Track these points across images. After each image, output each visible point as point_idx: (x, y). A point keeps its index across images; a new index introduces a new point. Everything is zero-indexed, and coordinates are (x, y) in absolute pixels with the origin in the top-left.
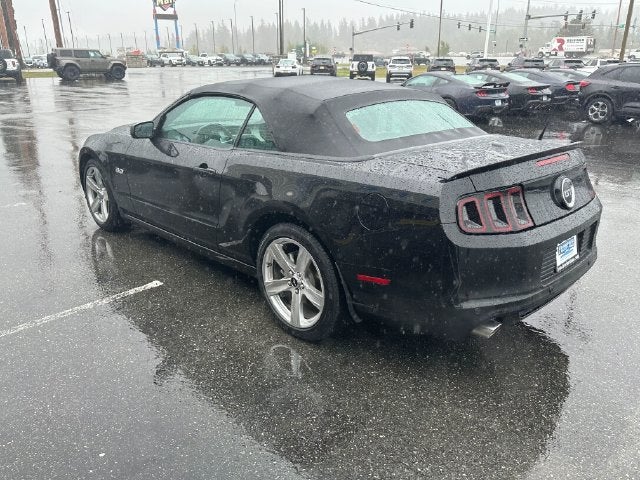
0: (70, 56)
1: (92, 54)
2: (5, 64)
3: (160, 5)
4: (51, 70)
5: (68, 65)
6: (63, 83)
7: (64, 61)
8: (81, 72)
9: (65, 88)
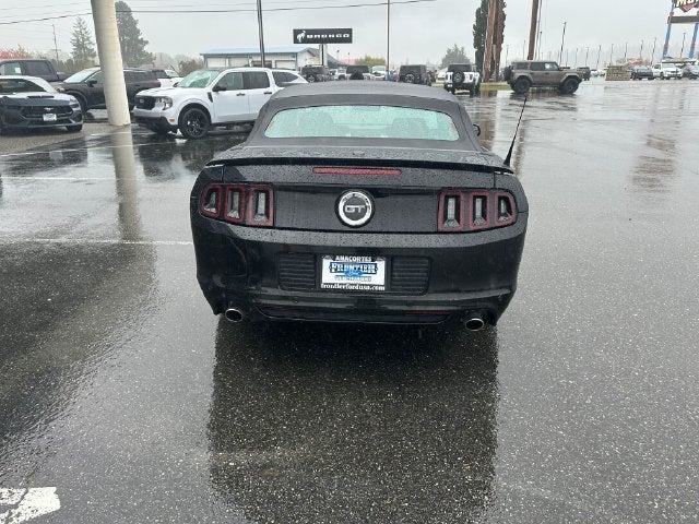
0: (526, 68)
1: (548, 66)
2: (463, 78)
3: (681, 6)
4: (506, 83)
5: (521, 77)
6: (513, 97)
7: (518, 74)
8: (531, 84)
9: (515, 102)
